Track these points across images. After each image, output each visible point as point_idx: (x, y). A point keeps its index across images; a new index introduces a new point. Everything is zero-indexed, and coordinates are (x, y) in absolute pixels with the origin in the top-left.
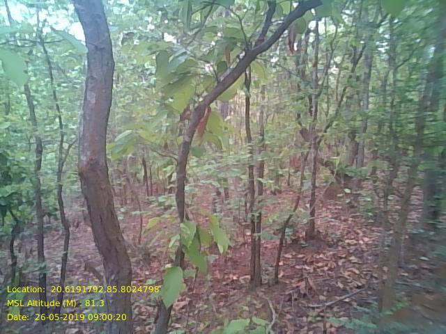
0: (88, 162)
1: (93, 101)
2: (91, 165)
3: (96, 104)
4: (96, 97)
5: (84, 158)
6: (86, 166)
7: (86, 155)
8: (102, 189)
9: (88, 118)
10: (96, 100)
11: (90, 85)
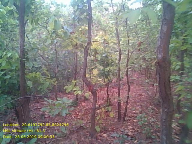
0: (162, 58)
1: (166, 30)
2: (164, 59)
3: (166, 31)
4: (167, 28)
5: (160, 56)
6: (161, 59)
7: (161, 55)
8: (167, 70)
9: (162, 38)
10: (167, 29)
11: (164, 23)
